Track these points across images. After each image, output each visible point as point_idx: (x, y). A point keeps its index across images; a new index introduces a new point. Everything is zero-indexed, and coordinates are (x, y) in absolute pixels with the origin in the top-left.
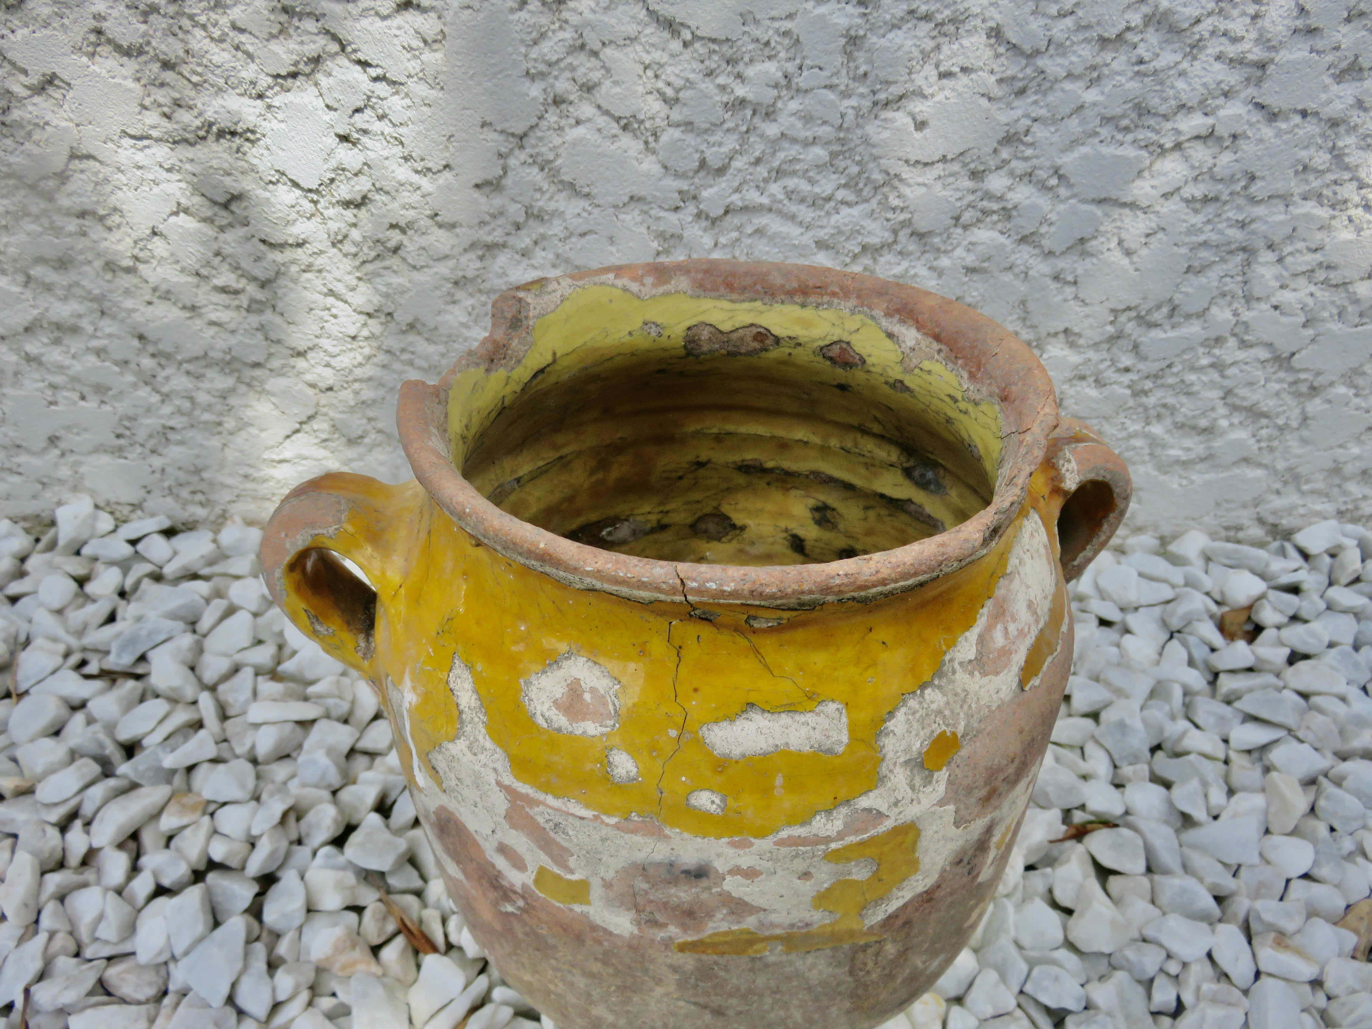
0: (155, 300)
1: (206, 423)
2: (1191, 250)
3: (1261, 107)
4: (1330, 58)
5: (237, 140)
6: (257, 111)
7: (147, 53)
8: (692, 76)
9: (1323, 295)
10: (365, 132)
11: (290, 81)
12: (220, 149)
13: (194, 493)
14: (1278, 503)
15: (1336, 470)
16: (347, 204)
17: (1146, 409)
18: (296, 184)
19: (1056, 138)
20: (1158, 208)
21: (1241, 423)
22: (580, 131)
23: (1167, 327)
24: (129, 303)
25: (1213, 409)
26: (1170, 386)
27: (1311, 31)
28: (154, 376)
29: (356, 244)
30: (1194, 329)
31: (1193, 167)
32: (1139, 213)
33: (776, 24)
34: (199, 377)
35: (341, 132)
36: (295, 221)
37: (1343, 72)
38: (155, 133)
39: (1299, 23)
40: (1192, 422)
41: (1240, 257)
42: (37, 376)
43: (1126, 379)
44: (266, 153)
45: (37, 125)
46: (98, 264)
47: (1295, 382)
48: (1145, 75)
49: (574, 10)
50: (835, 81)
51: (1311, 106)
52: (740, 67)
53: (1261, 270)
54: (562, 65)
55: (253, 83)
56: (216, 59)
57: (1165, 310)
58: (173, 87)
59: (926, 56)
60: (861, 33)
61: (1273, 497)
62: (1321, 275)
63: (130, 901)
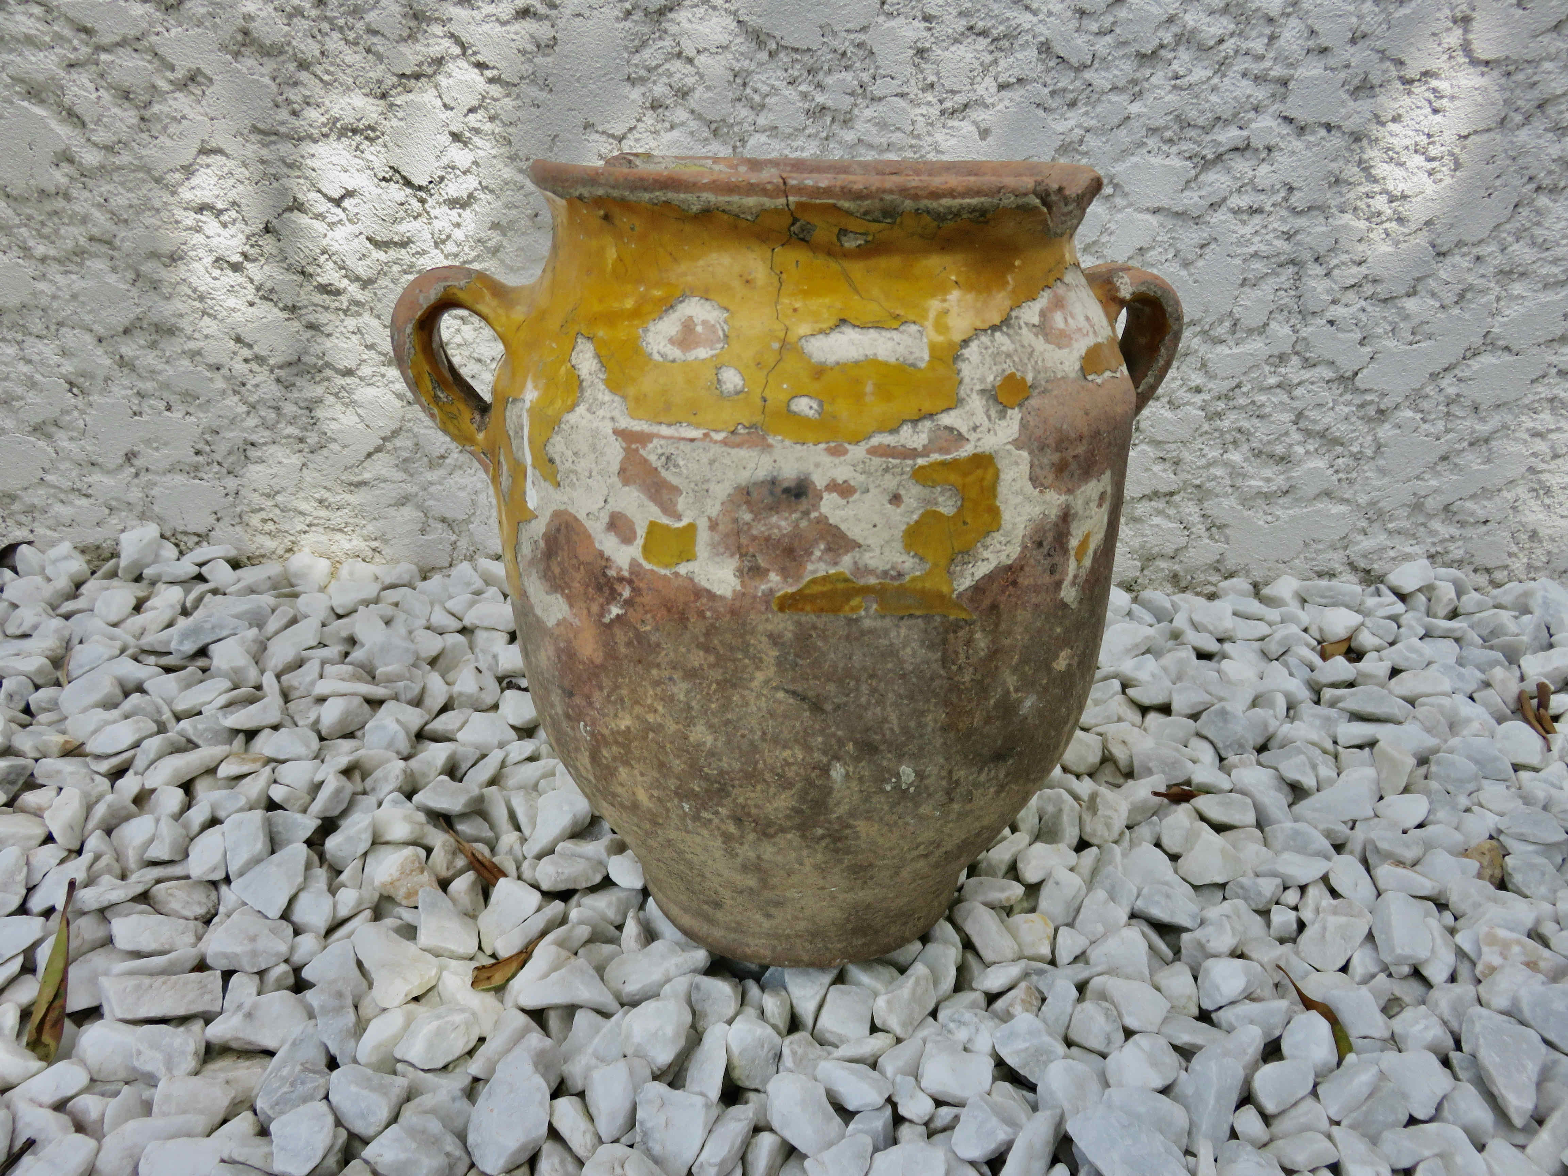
0: (257, 300)
1: (289, 436)
2: (1245, 260)
3: (1289, 120)
4: (1343, 75)
5: (358, 138)
6: (380, 109)
7: (286, 52)
8: (777, 83)
9: (1376, 311)
10: (477, 131)
11: (413, 81)
12: (341, 146)
13: (264, 521)
14: (1366, 544)
15: (1417, 507)
16: (454, 203)
17: (1222, 433)
18: (408, 183)
19: (1108, 147)
20: (1208, 218)
21: (1316, 450)
22: (675, 133)
23: (1231, 344)
24: (231, 302)
25: (1287, 434)
26: (1242, 407)
27: (1324, 51)
28: (244, 385)
29: (458, 245)
30: (1256, 346)
31: (1235, 178)
32: (1191, 223)
33: (852, 36)
34: (289, 387)
35: (455, 130)
36: (402, 219)
37: (1357, 88)
38: (282, 129)
39: (1311, 43)
40: (1268, 449)
41: (1291, 270)
42: (126, 383)
43: (1198, 399)
44: (383, 150)
45: (174, 118)
46: (208, 260)
47: (1362, 406)
48: (1182, 89)
49: (672, 20)
50: (905, 89)
51: (1334, 120)
52: (820, 76)
53: (1312, 283)
54: (660, 70)
55: (379, 82)
56: (348, 59)
57: (1227, 324)
58: (305, 85)
59: (985, 69)
60: (927, 45)
61: (1360, 537)
62: (1368, 289)
63: (186, 826)
